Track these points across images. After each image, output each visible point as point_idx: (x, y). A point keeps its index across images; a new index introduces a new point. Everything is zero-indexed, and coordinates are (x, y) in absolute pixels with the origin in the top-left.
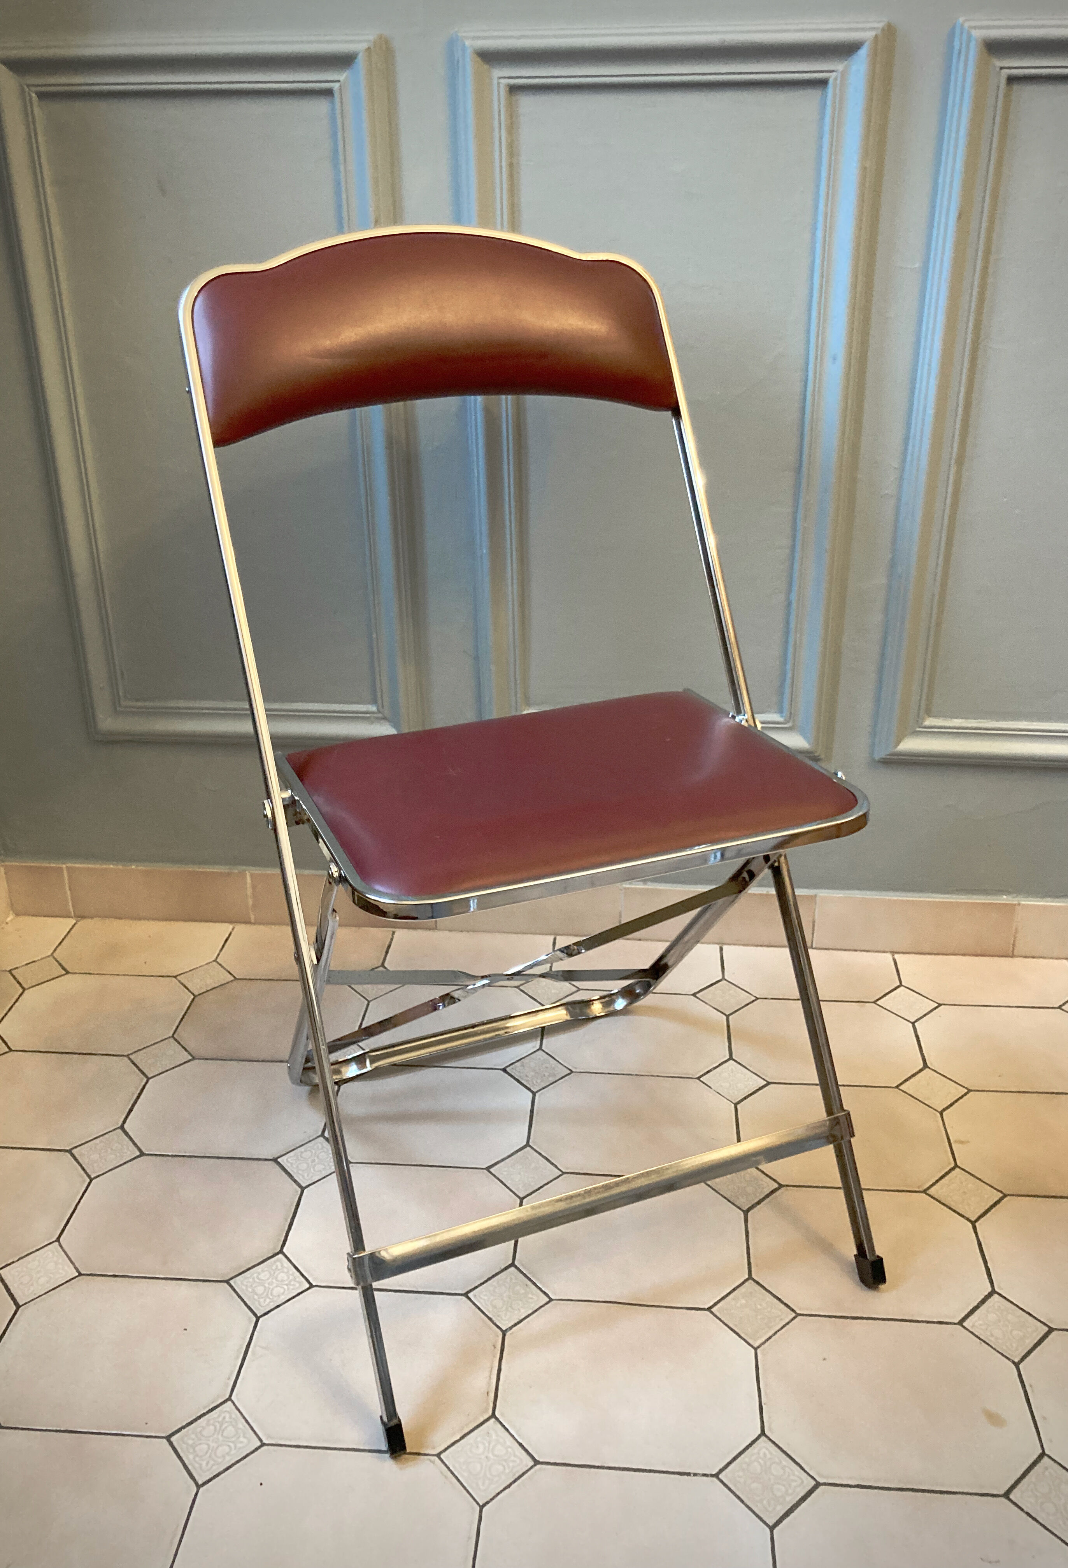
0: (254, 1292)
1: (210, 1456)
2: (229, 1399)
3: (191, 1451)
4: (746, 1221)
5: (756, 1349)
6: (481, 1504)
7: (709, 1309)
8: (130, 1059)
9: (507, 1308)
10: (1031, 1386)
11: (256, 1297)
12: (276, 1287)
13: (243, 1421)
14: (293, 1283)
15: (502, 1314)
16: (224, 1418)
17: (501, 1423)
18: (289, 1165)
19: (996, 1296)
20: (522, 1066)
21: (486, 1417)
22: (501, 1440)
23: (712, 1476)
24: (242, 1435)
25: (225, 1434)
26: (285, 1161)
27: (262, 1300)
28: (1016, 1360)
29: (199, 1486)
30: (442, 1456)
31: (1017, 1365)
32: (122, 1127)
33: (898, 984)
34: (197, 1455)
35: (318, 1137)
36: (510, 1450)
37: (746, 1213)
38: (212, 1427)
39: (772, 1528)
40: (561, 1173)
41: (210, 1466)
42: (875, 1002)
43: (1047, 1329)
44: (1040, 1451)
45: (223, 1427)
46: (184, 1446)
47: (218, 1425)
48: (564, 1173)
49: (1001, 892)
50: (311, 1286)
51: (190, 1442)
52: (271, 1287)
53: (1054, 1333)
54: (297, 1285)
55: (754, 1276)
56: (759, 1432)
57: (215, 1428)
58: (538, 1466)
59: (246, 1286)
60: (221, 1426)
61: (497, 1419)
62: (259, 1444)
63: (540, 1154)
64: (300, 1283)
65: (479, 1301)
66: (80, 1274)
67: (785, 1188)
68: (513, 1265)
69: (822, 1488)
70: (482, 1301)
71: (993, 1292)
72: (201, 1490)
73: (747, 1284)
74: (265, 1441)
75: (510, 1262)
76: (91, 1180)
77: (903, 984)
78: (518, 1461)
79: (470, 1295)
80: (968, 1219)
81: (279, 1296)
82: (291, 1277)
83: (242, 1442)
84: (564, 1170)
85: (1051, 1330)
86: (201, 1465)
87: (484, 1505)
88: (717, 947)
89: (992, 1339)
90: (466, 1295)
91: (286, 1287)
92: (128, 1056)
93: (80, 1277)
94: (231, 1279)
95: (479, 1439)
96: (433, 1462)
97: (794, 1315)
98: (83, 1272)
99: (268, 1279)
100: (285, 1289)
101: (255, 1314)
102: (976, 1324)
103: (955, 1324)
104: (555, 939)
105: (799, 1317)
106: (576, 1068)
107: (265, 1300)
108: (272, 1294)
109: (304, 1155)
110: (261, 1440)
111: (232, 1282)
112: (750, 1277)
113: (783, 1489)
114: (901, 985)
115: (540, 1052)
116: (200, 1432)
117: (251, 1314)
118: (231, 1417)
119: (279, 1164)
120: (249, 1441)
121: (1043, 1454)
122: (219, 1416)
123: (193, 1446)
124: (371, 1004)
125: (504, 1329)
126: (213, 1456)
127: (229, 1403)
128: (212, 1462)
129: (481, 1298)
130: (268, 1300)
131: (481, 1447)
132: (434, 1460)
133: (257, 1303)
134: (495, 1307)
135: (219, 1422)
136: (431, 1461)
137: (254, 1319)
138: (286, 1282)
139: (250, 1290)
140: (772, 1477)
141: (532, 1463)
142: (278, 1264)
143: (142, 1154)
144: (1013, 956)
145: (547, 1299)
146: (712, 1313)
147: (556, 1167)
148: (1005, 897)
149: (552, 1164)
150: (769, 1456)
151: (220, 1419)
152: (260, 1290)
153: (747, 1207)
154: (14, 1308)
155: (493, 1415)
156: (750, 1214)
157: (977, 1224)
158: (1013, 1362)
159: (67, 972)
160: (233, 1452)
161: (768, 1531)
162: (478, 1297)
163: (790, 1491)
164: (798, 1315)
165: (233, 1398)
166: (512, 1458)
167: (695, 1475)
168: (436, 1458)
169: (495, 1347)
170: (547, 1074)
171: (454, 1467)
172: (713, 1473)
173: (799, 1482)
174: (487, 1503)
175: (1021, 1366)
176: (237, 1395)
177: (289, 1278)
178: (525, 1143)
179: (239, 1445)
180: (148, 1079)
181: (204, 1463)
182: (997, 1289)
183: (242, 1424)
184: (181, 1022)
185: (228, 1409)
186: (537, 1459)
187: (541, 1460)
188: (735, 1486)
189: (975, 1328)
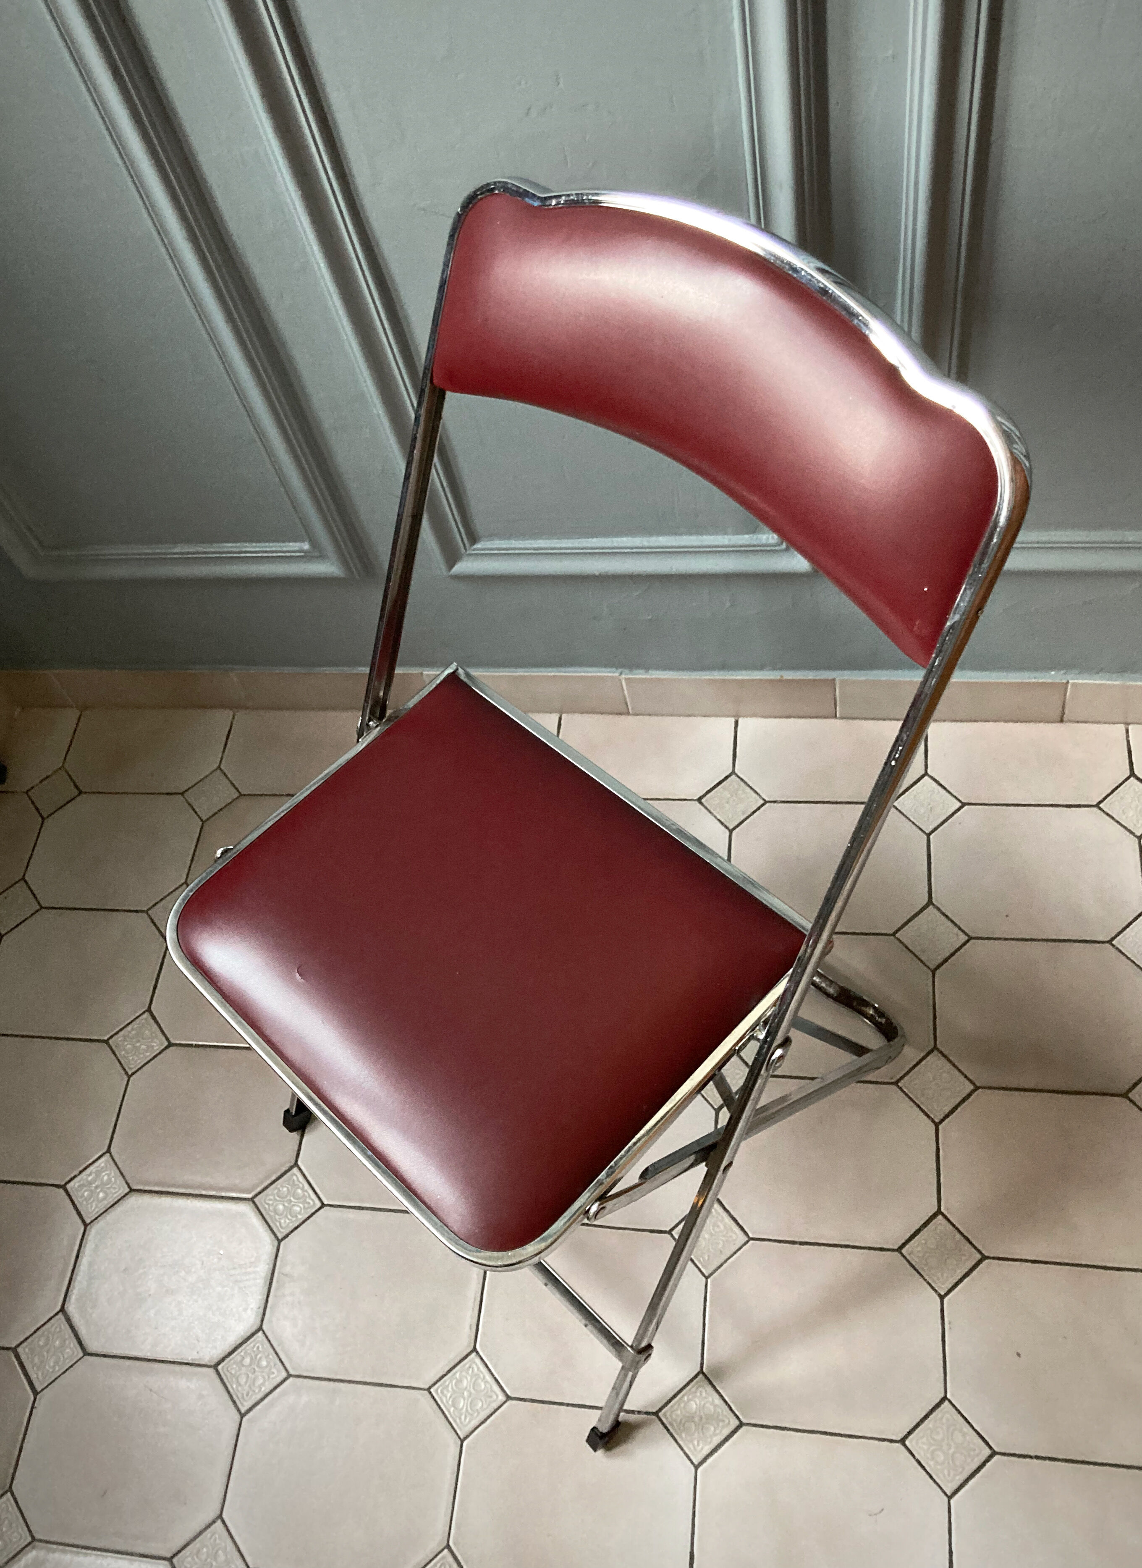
0: (275, 1211)
1: (250, 1386)
2: (261, 1329)
3: (235, 1379)
5: (707, 1278)
6: (462, 1437)
10: (950, 1323)
11: (277, 1217)
12: (294, 1205)
13: (273, 1351)
14: (307, 1201)
16: (258, 1347)
17: (481, 1357)
19: (940, 1217)
21: (468, 1350)
22: (481, 1376)
24: (273, 1365)
27: (282, 1221)
28: (943, 1293)
29: (242, 1416)
30: (432, 1390)
31: (942, 1298)
32: (150, 1010)
34: (239, 1384)
36: (488, 1386)
39: (697, 1467)
41: (248, 1397)
43: (979, 1257)
45: (258, 1357)
46: (229, 1375)
49: (1049, 668)
50: (323, 1205)
51: (234, 1370)
52: (289, 1205)
53: (985, 1263)
56: (699, 1371)
57: (252, 1356)
58: (510, 1402)
59: (269, 1204)
60: (256, 1355)
61: (477, 1353)
62: (286, 1375)
64: (313, 1202)
66: (131, 1190)
69: (744, 1428)
71: (939, 1212)
72: (244, 1419)
74: (291, 1373)
76: (129, 1077)
77: (929, 772)
78: (493, 1396)
80: (933, 1120)
81: (295, 1216)
82: (306, 1194)
83: (273, 1373)
85: (983, 1258)
86: (243, 1394)
87: (464, 1439)
88: (733, 720)
91: (301, 1205)
92: (148, 912)
93: (131, 1193)
94: (256, 1196)
95: (462, 1375)
96: (425, 1397)
97: (746, 1239)
98: (133, 1188)
99: (287, 1196)
100: (300, 1207)
101: (277, 1237)
102: (914, 1251)
103: (894, 1250)
104: (560, 719)
105: (751, 1242)
107: (285, 1221)
108: (290, 1213)
110: (287, 1372)
111: (256, 1200)
113: (712, 1429)
114: (926, 774)
116: (240, 1362)
117: (273, 1237)
118: (264, 1347)
120: (278, 1372)
121: (945, 1398)
122: (253, 1346)
123: (236, 1375)
127: (261, 1332)
128: (250, 1392)
130: (287, 1221)
131: (465, 1380)
132: (426, 1395)
133: (278, 1224)
135: (254, 1352)
136: (422, 1395)
137: (277, 1243)
138: (302, 1200)
139: (271, 1208)
140: (704, 1416)
141: (504, 1398)
142: (295, 1178)
143: (169, 1044)
144: (1061, 722)
146: (672, 1235)
150: (704, 1394)
151: (255, 1349)
152: (280, 1208)
154: (82, 1228)
155: (475, 1349)
157: (941, 1127)
158: (940, 1295)
159: (81, 793)
160: (267, 1382)
161: (693, 1469)
163: (717, 1431)
164: (750, 1239)
165: (264, 1328)
166: (489, 1393)
167: (639, 1413)
168: (427, 1393)
169: (478, 1278)
171: (441, 1401)
172: (654, 1411)
173: (726, 1421)
174: (467, 1437)
175: (946, 1300)
176: (266, 1326)
177: (304, 1195)
179: (270, 1376)
181: (245, 1391)
182: (943, 1208)
183: (272, 1355)
184: (192, 861)
185: (260, 1339)
186: (509, 1394)
187: (513, 1396)
188: (671, 1424)
189: (912, 1255)
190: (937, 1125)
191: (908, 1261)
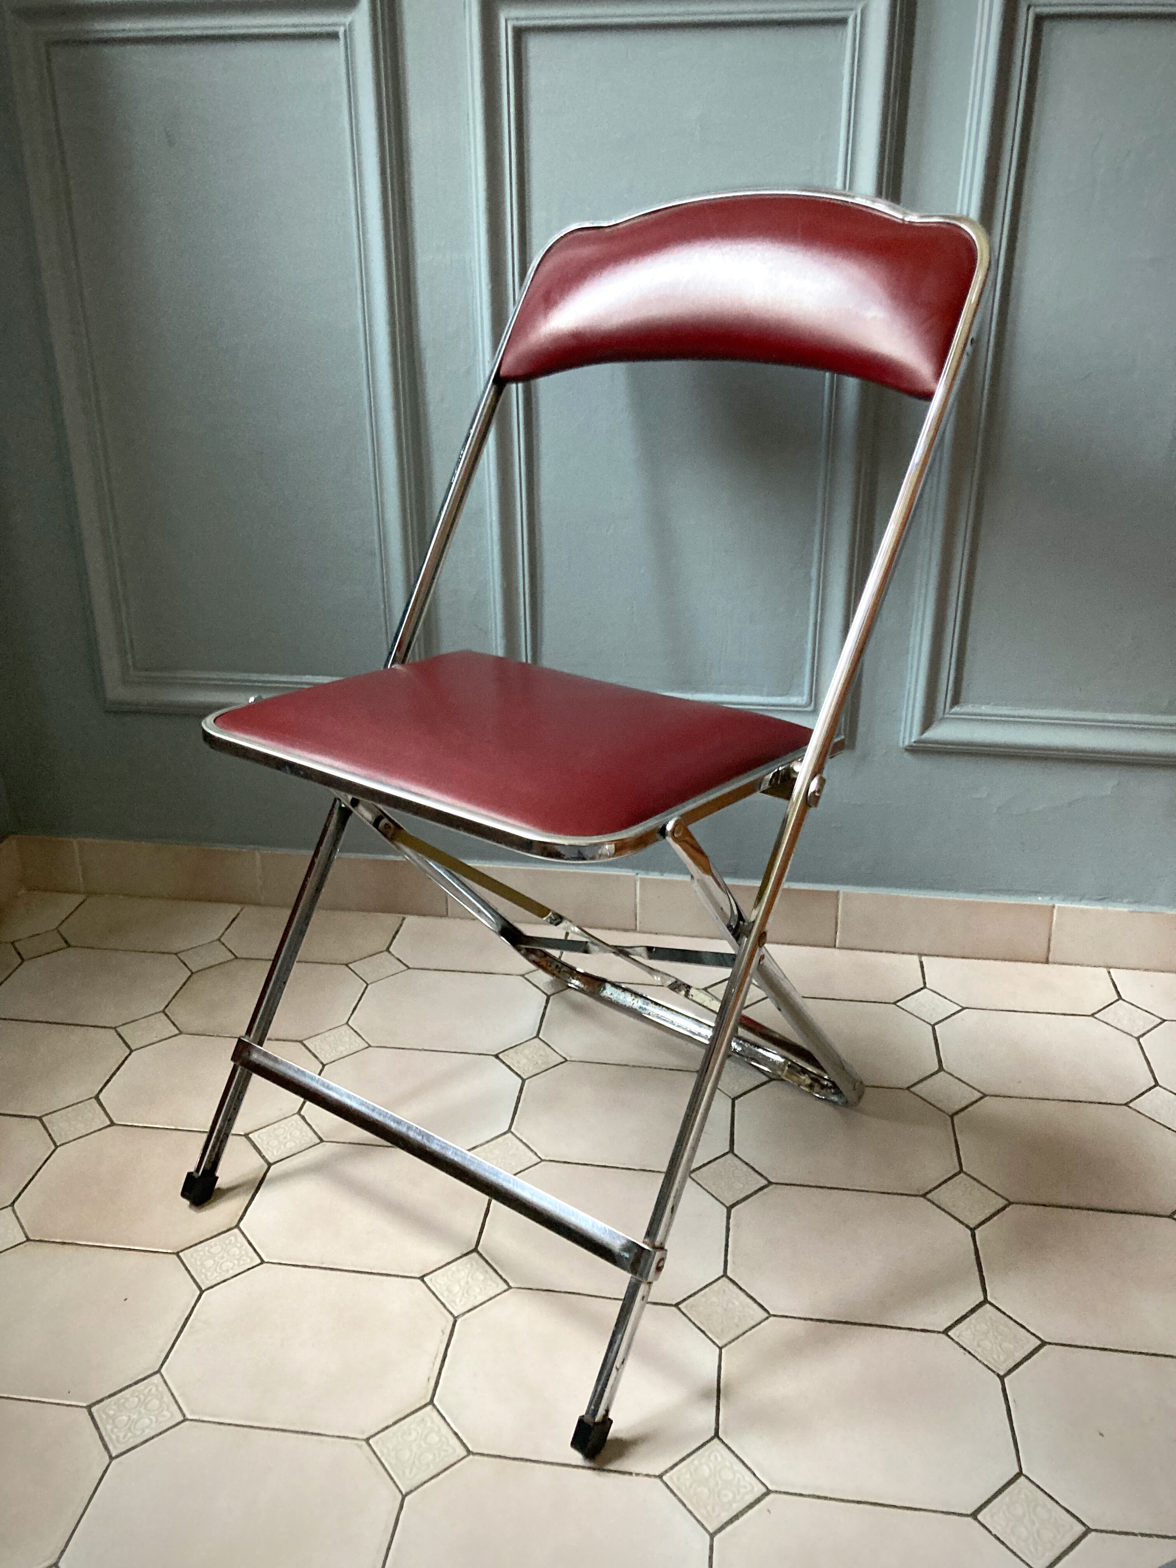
0: (202, 1264)
1: (130, 1428)
2: (158, 1371)
3: (111, 1421)
4: (728, 1218)
5: (720, 1348)
6: (404, 1493)
7: (677, 1305)
8: (116, 1031)
9: (463, 1294)
10: (1015, 1401)
11: (204, 1271)
12: (227, 1261)
13: (169, 1394)
14: (244, 1258)
15: (458, 1301)
16: (150, 1390)
17: (438, 1411)
18: (260, 1140)
19: (988, 1305)
20: (516, 1053)
21: (423, 1403)
22: (436, 1429)
23: (655, 1476)
24: (165, 1409)
25: (149, 1406)
26: (256, 1136)
27: (209, 1274)
28: (1002, 1373)
29: (112, 1458)
30: (371, 1441)
31: (1002, 1378)
32: (97, 1097)
33: (922, 986)
34: (116, 1427)
35: (294, 1115)
36: (444, 1439)
37: (729, 1209)
38: (136, 1399)
39: (712, 1536)
40: (539, 1160)
41: (127, 1439)
42: (895, 1003)
43: (1039, 1342)
44: (1017, 1470)
45: (148, 1399)
46: (104, 1416)
47: (142, 1397)
48: (542, 1160)
49: (1036, 893)
50: (263, 1262)
51: (111, 1412)
52: (221, 1261)
53: (1047, 1348)
54: (249, 1260)
55: (729, 1274)
56: (713, 1434)
57: (140, 1400)
58: (471, 1457)
59: (196, 1260)
60: (145, 1399)
61: (434, 1405)
62: (181, 1418)
63: (521, 1141)
64: (252, 1259)
65: (434, 1286)
66: (28, 1240)
67: (774, 1185)
68: (475, 1250)
69: (771, 1496)
70: (438, 1286)
71: (985, 1301)
72: (114, 1462)
73: (720, 1281)
74: (189, 1416)
75: (473, 1247)
76: (56, 1147)
77: (927, 986)
78: (451, 1451)
79: (426, 1279)
80: (967, 1226)
81: (228, 1271)
82: (243, 1252)
83: (164, 1416)
84: (543, 1158)
85: (1044, 1344)
86: (118, 1437)
87: (408, 1494)
89: (979, 1350)
90: (422, 1278)
91: (236, 1262)
92: (115, 1028)
93: (27, 1243)
94: (182, 1251)
95: (413, 1426)
96: (360, 1447)
97: (766, 1315)
98: (32, 1238)
99: (219, 1253)
100: (234, 1264)
101: (199, 1287)
102: (964, 1333)
103: (939, 1332)
105: (772, 1319)
106: (570, 1057)
107: (212, 1274)
108: (220, 1268)
109: (277, 1132)
110: (184, 1415)
111: (181, 1254)
112: (725, 1275)
113: (731, 1495)
114: (925, 987)
115: (537, 1040)
116: (123, 1404)
117: (195, 1287)
118: (157, 1390)
119: (250, 1140)
120: (172, 1414)
121: (1020, 1474)
122: (146, 1388)
123: (113, 1418)
124: (369, 987)
125: (456, 1315)
126: (132, 1427)
127: (158, 1375)
128: (129, 1434)
129: (437, 1282)
130: (215, 1274)
131: (414, 1434)
132: (362, 1445)
133: (203, 1276)
134: (450, 1292)
135: (144, 1394)
136: (358, 1445)
137: (198, 1292)
138: (238, 1257)
139: (199, 1263)
140: (720, 1482)
141: (465, 1453)
142: (233, 1238)
143: (112, 1124)
144: (1047, 962)
145: (506, 1287)
146: (680, 1309)
147: (536, 1154)
148: (1040, 898)
149: (532, 1151)
150: (719, 1459)
151: (147, 1391)
152: (209, 1263)
153: (731, 1203)
155: (431, 1402)
156: (733, 1211)
157: (977, 1232)
158: (998, 1375)
159: (69, 946)
160: (153, 1425)
161: (708, 1537)
162: (433, 1282)
163: (738, 1498)
164: (770, 1315)
165: (163, 1371)
166: (445, 1447)
167: (637, 1474)
168: (364, 1443)
169: (443, 1333)
170: (540, 1062)
171: (382, 1452)
172: (657, 1474)
173: (749, 1488)
174: (411, 1492)
175: (1006, 1380)
176: (167, 1369)
177: (241, 1252)
178: (506, 1129)
179: (160, 1419)
180: (131, 1051)
181: (121, 1435)
182: (989, 1299)
183: (167, 1397)
184: (174, 997)
185: (156, 1382)
186: (471, 1449)
187: (475, 1451)
188: (679, 1489)
189: (961, 1338)
190: (973, 1230)
191: (957, 1343)
